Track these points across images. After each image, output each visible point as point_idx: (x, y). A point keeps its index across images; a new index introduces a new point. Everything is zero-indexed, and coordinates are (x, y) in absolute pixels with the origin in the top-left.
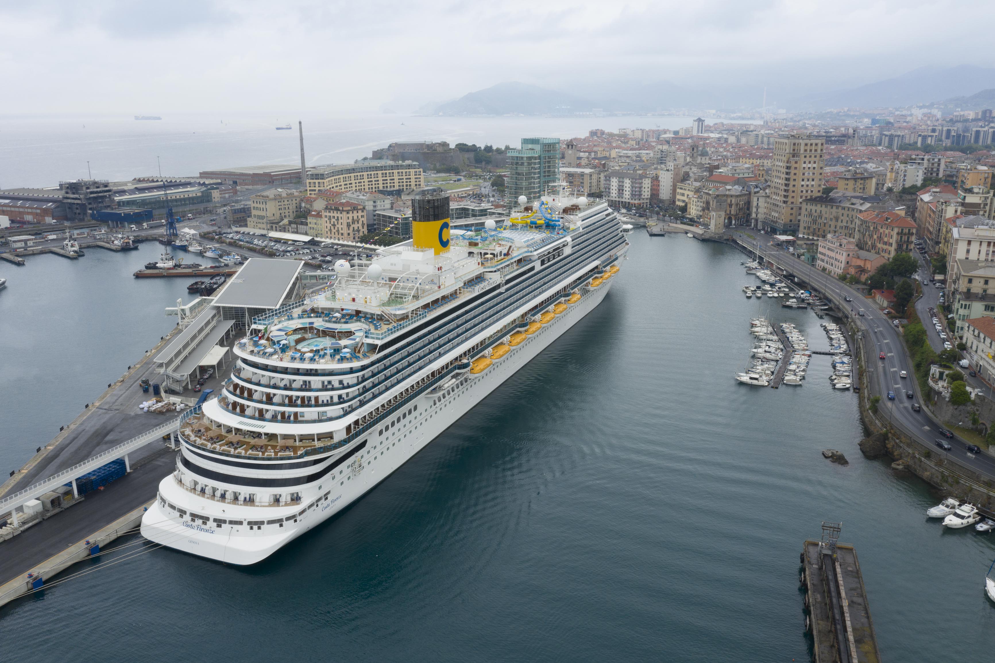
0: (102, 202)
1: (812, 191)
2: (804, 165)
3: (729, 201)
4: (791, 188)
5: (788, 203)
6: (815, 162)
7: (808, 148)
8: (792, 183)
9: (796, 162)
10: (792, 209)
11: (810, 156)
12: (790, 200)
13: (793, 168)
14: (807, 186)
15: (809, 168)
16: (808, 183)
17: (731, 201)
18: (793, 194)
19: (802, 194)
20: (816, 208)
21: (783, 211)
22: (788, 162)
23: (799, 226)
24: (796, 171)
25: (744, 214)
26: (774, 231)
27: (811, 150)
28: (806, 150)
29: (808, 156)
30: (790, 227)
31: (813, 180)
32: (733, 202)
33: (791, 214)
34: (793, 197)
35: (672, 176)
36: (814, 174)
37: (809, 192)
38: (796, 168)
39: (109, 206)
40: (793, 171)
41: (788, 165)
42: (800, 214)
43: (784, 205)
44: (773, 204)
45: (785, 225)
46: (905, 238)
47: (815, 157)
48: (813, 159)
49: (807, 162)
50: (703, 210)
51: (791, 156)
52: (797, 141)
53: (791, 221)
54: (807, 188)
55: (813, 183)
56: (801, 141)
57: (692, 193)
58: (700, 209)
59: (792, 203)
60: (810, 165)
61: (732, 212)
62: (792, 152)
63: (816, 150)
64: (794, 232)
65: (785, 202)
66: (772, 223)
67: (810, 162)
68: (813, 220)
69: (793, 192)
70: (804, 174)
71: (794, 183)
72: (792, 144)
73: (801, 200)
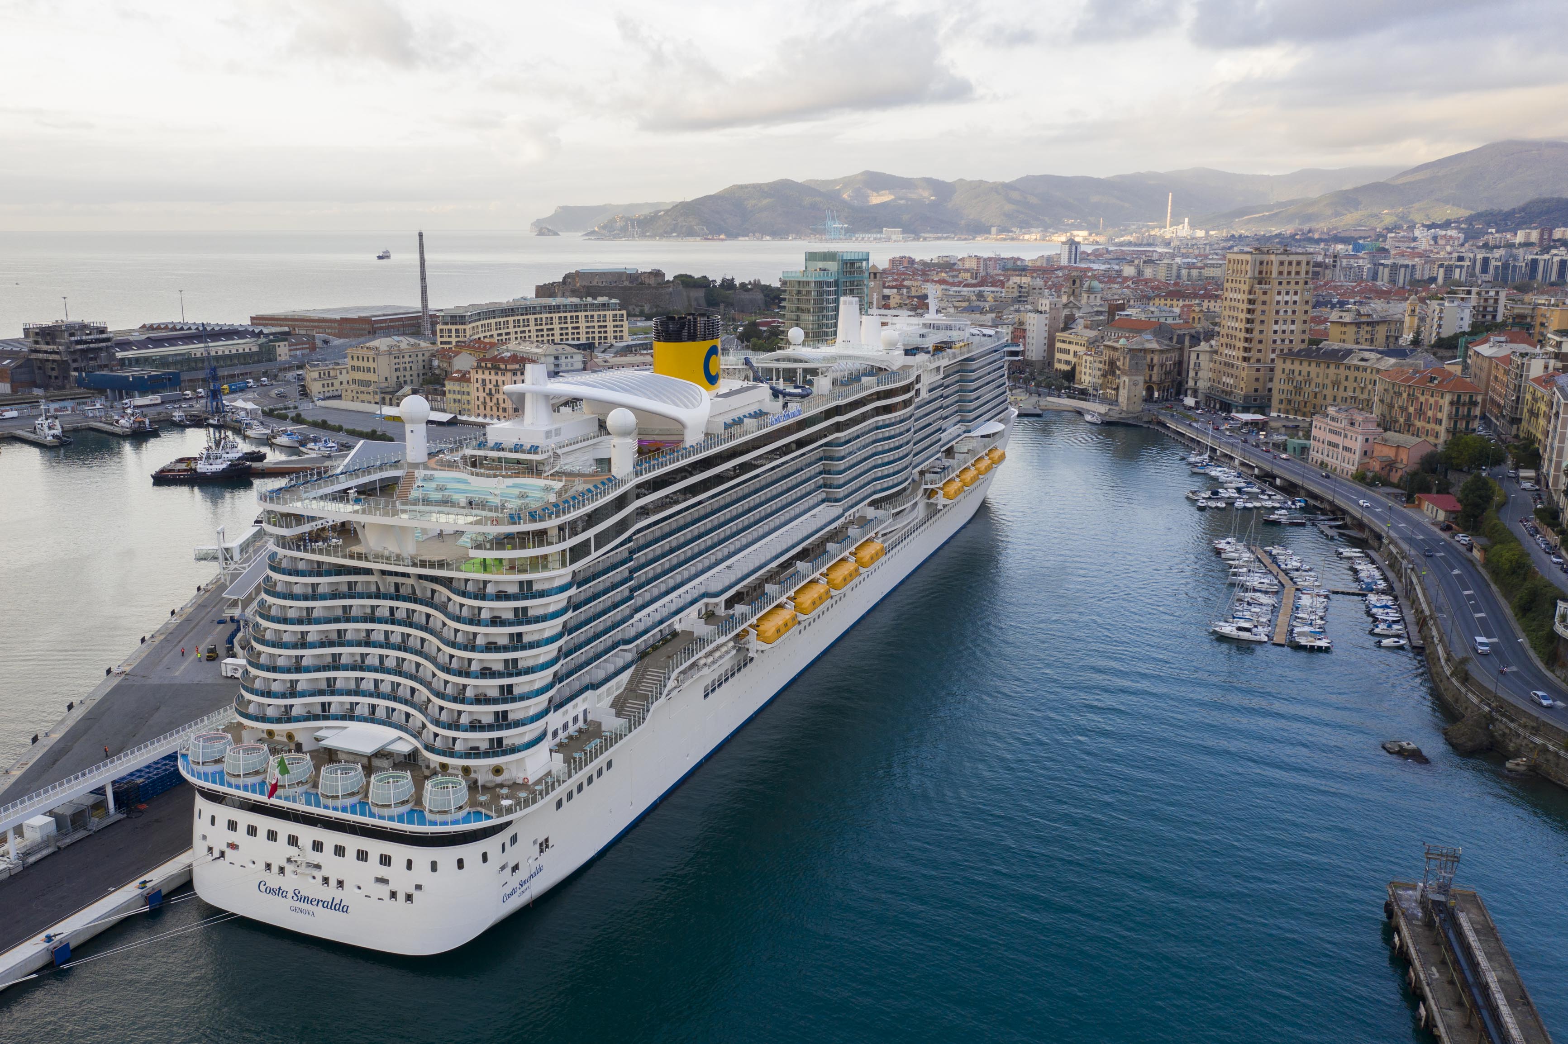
0: (95, 359)
1: (1291, 341)
2: (1279, 298)
3: (1149, 360)
4: (1256, 335)
5: (1252, 361)
6: (1296, 293)
7: (1285, 269)
8: (1257, 327)
9: (1265, 293)
10: (1258, 370)
11: (1289, 283)
12: (1254, 355)
13: (1259, 302)
14: (1284, 332)
15: (1287, 302)
16: (1285, 327)
17: (1152, 359)
18: (1260, 346)
19: (1274, 346)
20: (1301, 368)
21: (1244, 374)
22: (1250, 293)
23: (1270, 400)
24: (1264, 308)
25: (1173, 381)
26: (1227, 407)
27: (1289, 273)
28: (1281, 273)
29: (1284, 282)
30: (1255, 400)
31: (1293, 322)
32: (1155, 361)
33: (1257, 379)
34: (1259, 351)
35: (1047, 322)
36: (1294, 312)
37: (1287, 342)
38: (1264, 303)
39: (106, 366)
40: (1259, 307)
41: (1251, 297)
42: (1271, 380)
43: (1245, 364)
44: (1225, 363)
45: (1246, 397)
46: (1464, 411)
47: (1297, 283)
48: (1292, 287)
49: (1283, 292)
50: (1104, 376)
51: (1256, 281)
52: (1265, 258)
53: (1256, 390)
54: (1283, 336)
55: (1293, 327)
56: (1273, 257)
57: (1084, 349)
58: (1099, 373)
59: (1259, 360)
60: (1287, 298)
61: (1155, 378)
62: (1257, 275)
63: (1297, 273)
64: (1262, 409)
65: (1245, 359)
66: (1223, 395)
67: (1287, 293)
68: (1295, 387)
69: (1260, 342)
70: (1277, 312)
71: (1262, 327)
72: (1258, 263)
73: (1273, 356)
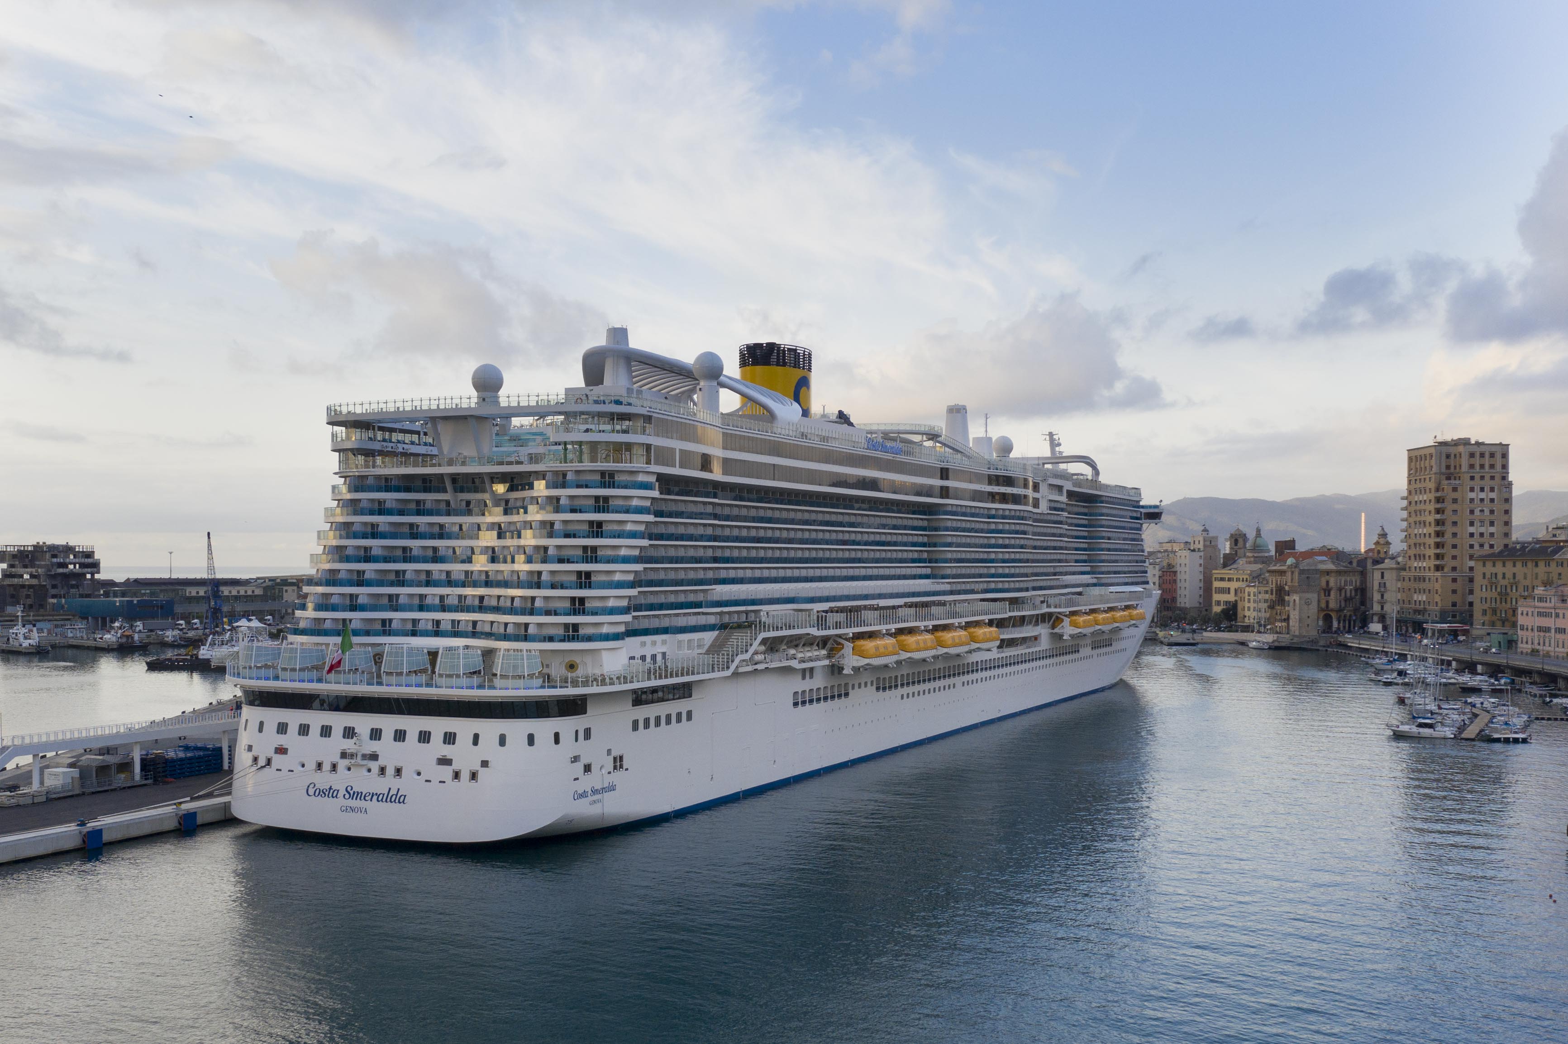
1: (1492, 546)
2: (1472, 495)
3: (1324, 584)
4: (1448, 538)
5: (1446, 570)
6: (1492, 490)
7: (1477, 461)
8: (1449, 529)
9: (1455, 489)
10: (1454, 580)
11: (1482, 478)
12: (1449, 563)
13: (1449, 500)
14: (1482, 535)
15: (1482, 500)
16: (1482, 530)
17: (1328, 582)
18: (1454, 552)
19: (1471, 551)
21: (1437, 586)
22: (1437, 490)
24: (1455, 507)
25: (1355, 608)
27: (1482, 466)
28: (1472, 466)
29: (1477, 477)
30: (1454, 613)
31: (1492, 524)
32: (1332, 584)
33: (1454, 592)
34: (1454, 557)
35: (1202, 561)
36: (1492, 512)
37: (1487, 547)
38: (1455, 501)
40: (1449, 506)
41: (1439, 494)
42: (1471, 592)
43: (1438, 574)
44: (1415, 578)
45: (1443, 610)
47: (1492, 478)
48: (1487, 483)
49: (1477, 489)
50: (1272, 607)
51: (1444, 477)
52: (1453, 451)
53: (1454, 604)
54: (1482, 540)
55: (1492, 529)
56: (1461, 450)
57: (1245, 584)
58: (1264, 606)
59: (1454, 569)
60: (1482, 495)
61: (1332, 605)
62: (1444, 470)
63: (1492, 466)
64: (1463, 617)
65: (1438, 568)
66: (1416, 614)
67: (1482, 490)
68: (1500, 594)
69: (1455, 547)
70: (1472, 512)
71: (1454, 530)
72: (1444, 457)
73: (1471, 563)
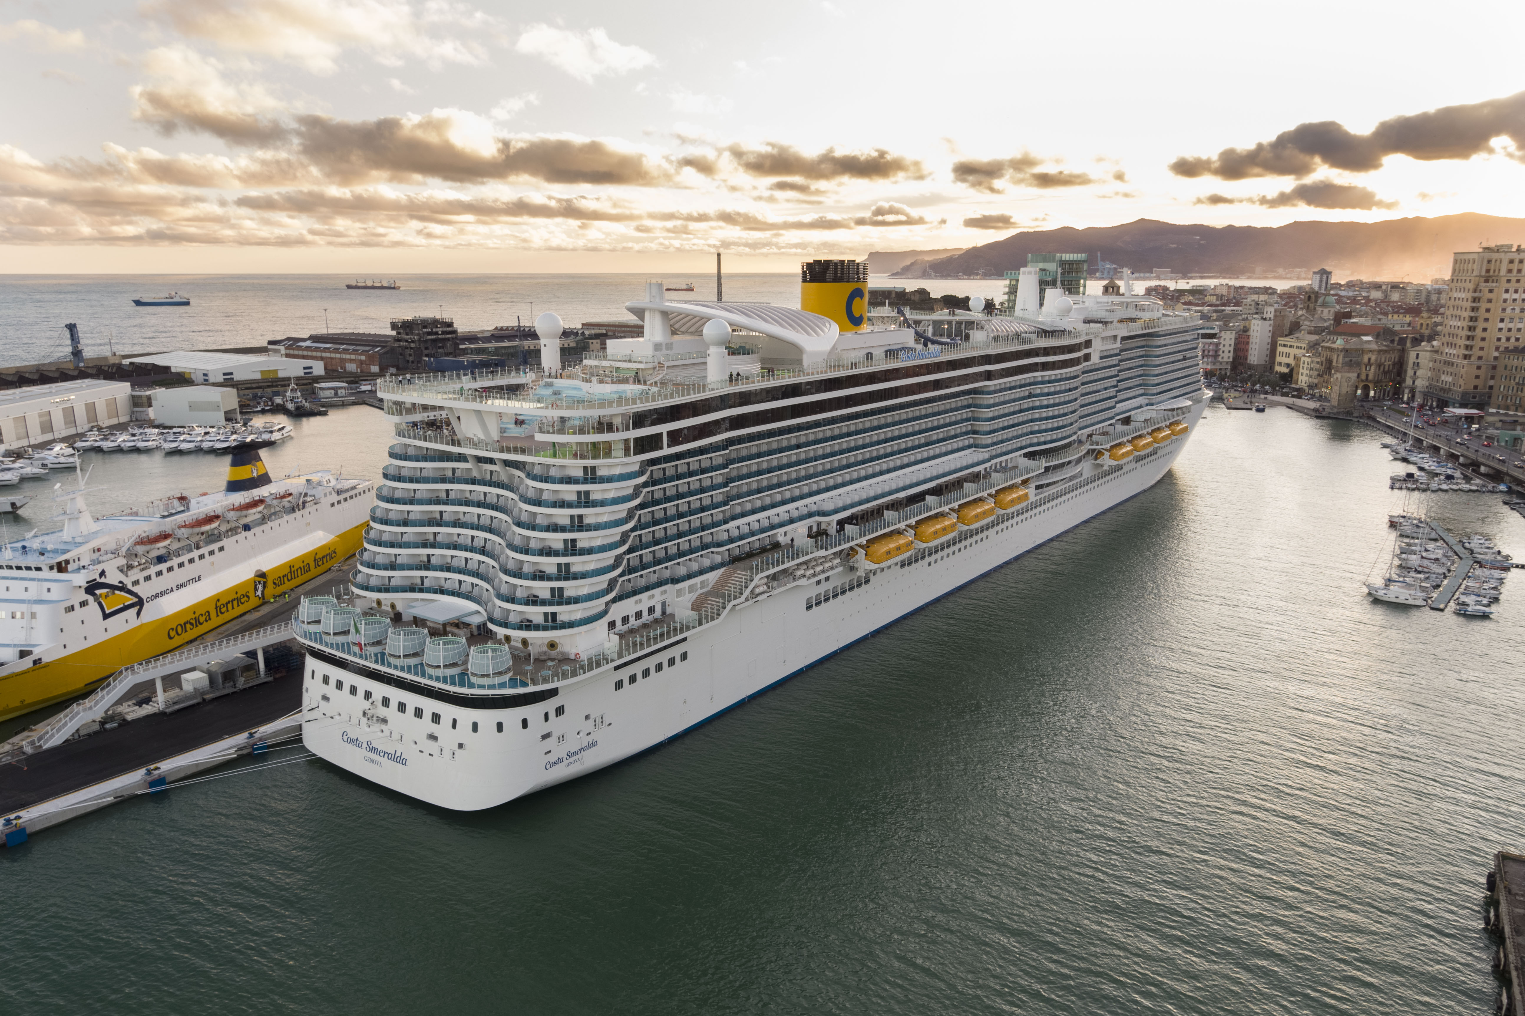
1: (1517, 340)
2: (1506, 296)
3: (1366, 358)
4: (1479, 333)
5: (1472, 359)
7: (1515, 267)
8: (1481, 325)
9: (1491, 291)
10: (1479, 368)
11: (1518, 281)
12: (1476, 353)
13: (1484, 300)
14: (1510, 330)
15: (1515, 300)
16: (1511, 326)
17: (1369, 359)
18: (1482, 344)
19: (1498, 344)
21: (1463, 372)
22: (1475, 291)
23: (1490, 397)
24: (1489, 306)
25: (1392, 379)
26: (1443, 404)
27: (1519, 271)
28: (1510, 271)
29: (1514, 280)
30: (1474, 397)
31: (1520, 321)
32: (1371, 361)
33: (1477, 377)
34: (1482, 349)
35: (1271, 328)
36: (1522, 310)
37: (1513, 340)
38: (1490, 301)
40: (1484, 306)
41: (1476, 295)
42: (1493, 378)
43: (1465, 362)
44: (1445, 362)
45: (1464, 394)
48: (1522, 285)
49: (1512, 290)
50: (1320, 375)
51: (1482, 280)
52: (1495, 256)
53: (1476, 387)
54: (1509, 334)
55: (1520, 326)
56: (1502, 255)
57: (1304, 352)
58: (1316, 376)
59: (1480, 358)
60: (1515, 296)
61: (1371, 377)
62: (1483, 273)
64: (1480, 405)
65: (1466, 357)
66: (1442, 394)
67: (1516, 291)
69: (1483, 339)
70: (1504, 310)
71: (1485, 325)
72: (1485, 262)
73: (1496, 354)
